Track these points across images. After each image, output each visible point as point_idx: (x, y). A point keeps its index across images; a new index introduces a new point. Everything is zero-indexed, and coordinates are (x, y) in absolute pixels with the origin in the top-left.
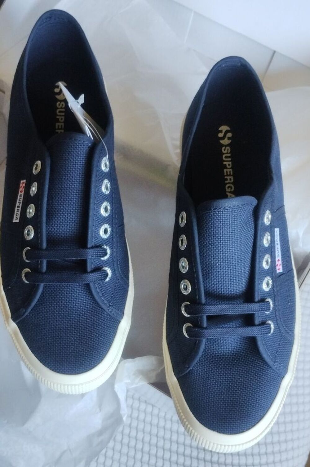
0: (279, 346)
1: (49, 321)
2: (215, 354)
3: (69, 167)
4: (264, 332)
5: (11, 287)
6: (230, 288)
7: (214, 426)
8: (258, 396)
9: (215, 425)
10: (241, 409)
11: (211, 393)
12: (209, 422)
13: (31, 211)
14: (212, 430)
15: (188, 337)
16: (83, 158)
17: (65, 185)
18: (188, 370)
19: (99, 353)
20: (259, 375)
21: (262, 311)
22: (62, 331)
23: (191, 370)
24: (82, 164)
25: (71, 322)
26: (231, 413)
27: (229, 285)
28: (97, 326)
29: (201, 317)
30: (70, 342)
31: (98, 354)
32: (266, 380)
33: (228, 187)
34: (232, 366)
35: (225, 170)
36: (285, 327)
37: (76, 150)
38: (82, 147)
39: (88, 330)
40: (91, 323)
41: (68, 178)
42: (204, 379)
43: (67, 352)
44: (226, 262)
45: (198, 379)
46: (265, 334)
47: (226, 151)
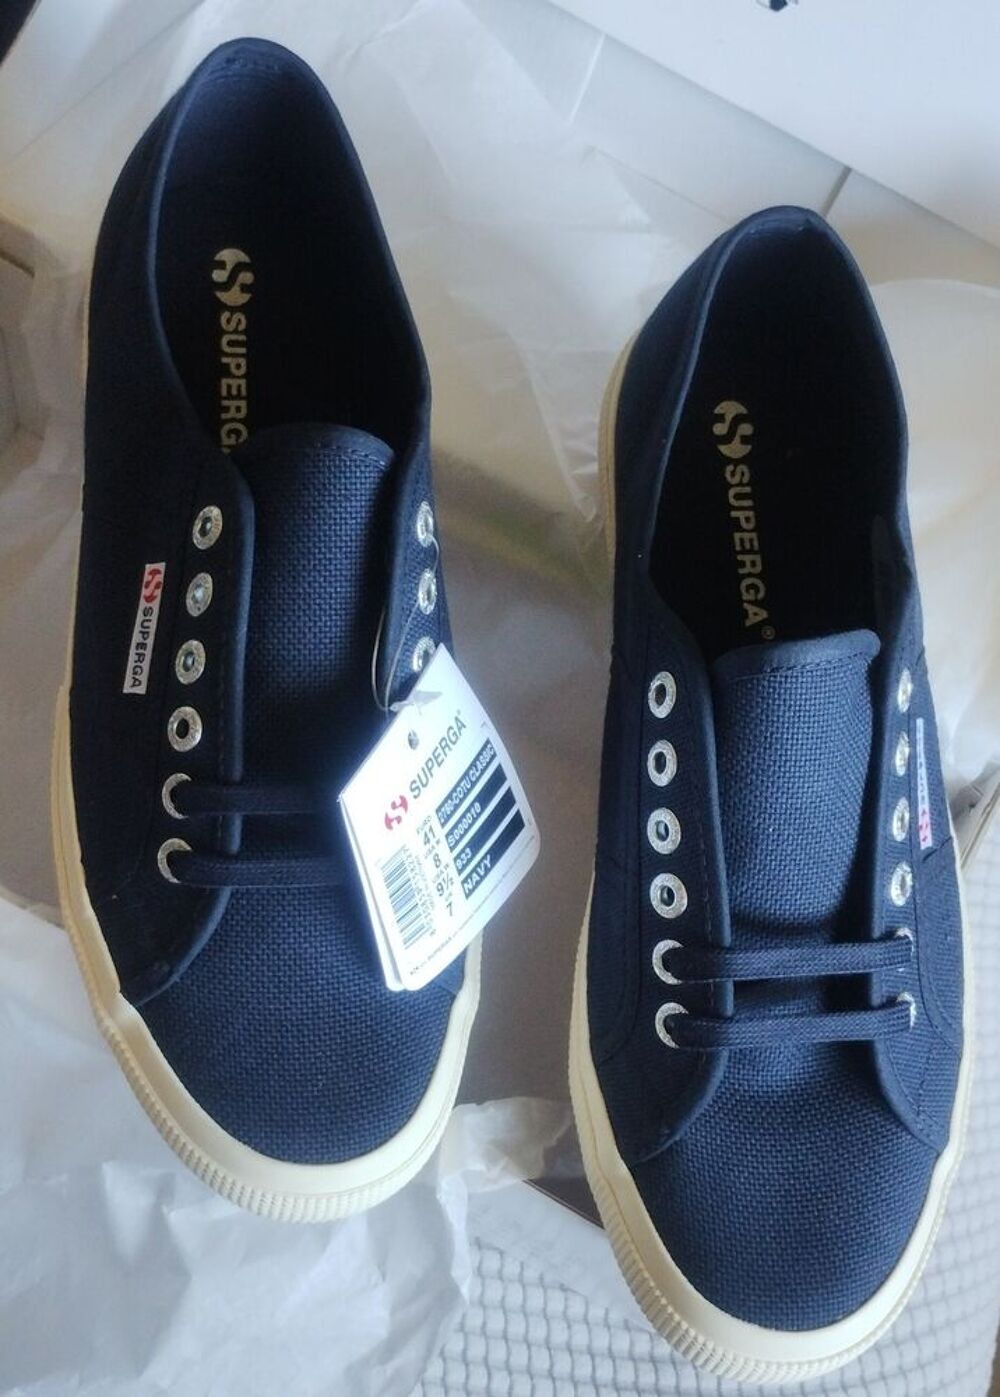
0: (927, 1066)
1: (244, 1000)
2: (742, 1092)
3: (320, 530)
4: (894, 1025)
5: (117, 894)
6: (800, 898)
7: (749, 1307)
8: (874, 1215)
9: (752, 1304)
10: (826, 1254)
11: (738, 1211)
12: (735, 1296)
13: (192, 662)
14: (744, 1320)
15: (672, 1044)
16: (363, 503)
17: (306, 585)
18: (668, 1144)
19: (402, 1096)
20: (874, 1151)
21: (891, 964)
22: (287, 1031)
23: (676, 1143)
24: (360, 524)
25: (313, 1002)
26: (797, 1269)
27: (798, 890)
28: (391, 1014)
29: (719, 987)
30: (312, 1064)
31: (399, 1100)
32: (895, 1167)
33: (749, 587)
34: (794, 1129)
35: (737, 536)
36: (941, 1010)
37: (343, 480)
38: (361, 472)
39: (367, 1027)
40: (373, 1005)
41: (315, 565)
42: (716, 1169)
43: (305, 1094)
44: (795, 824)
45: (698, 1169)
46: (897, 1032)
47: (737, 477)
